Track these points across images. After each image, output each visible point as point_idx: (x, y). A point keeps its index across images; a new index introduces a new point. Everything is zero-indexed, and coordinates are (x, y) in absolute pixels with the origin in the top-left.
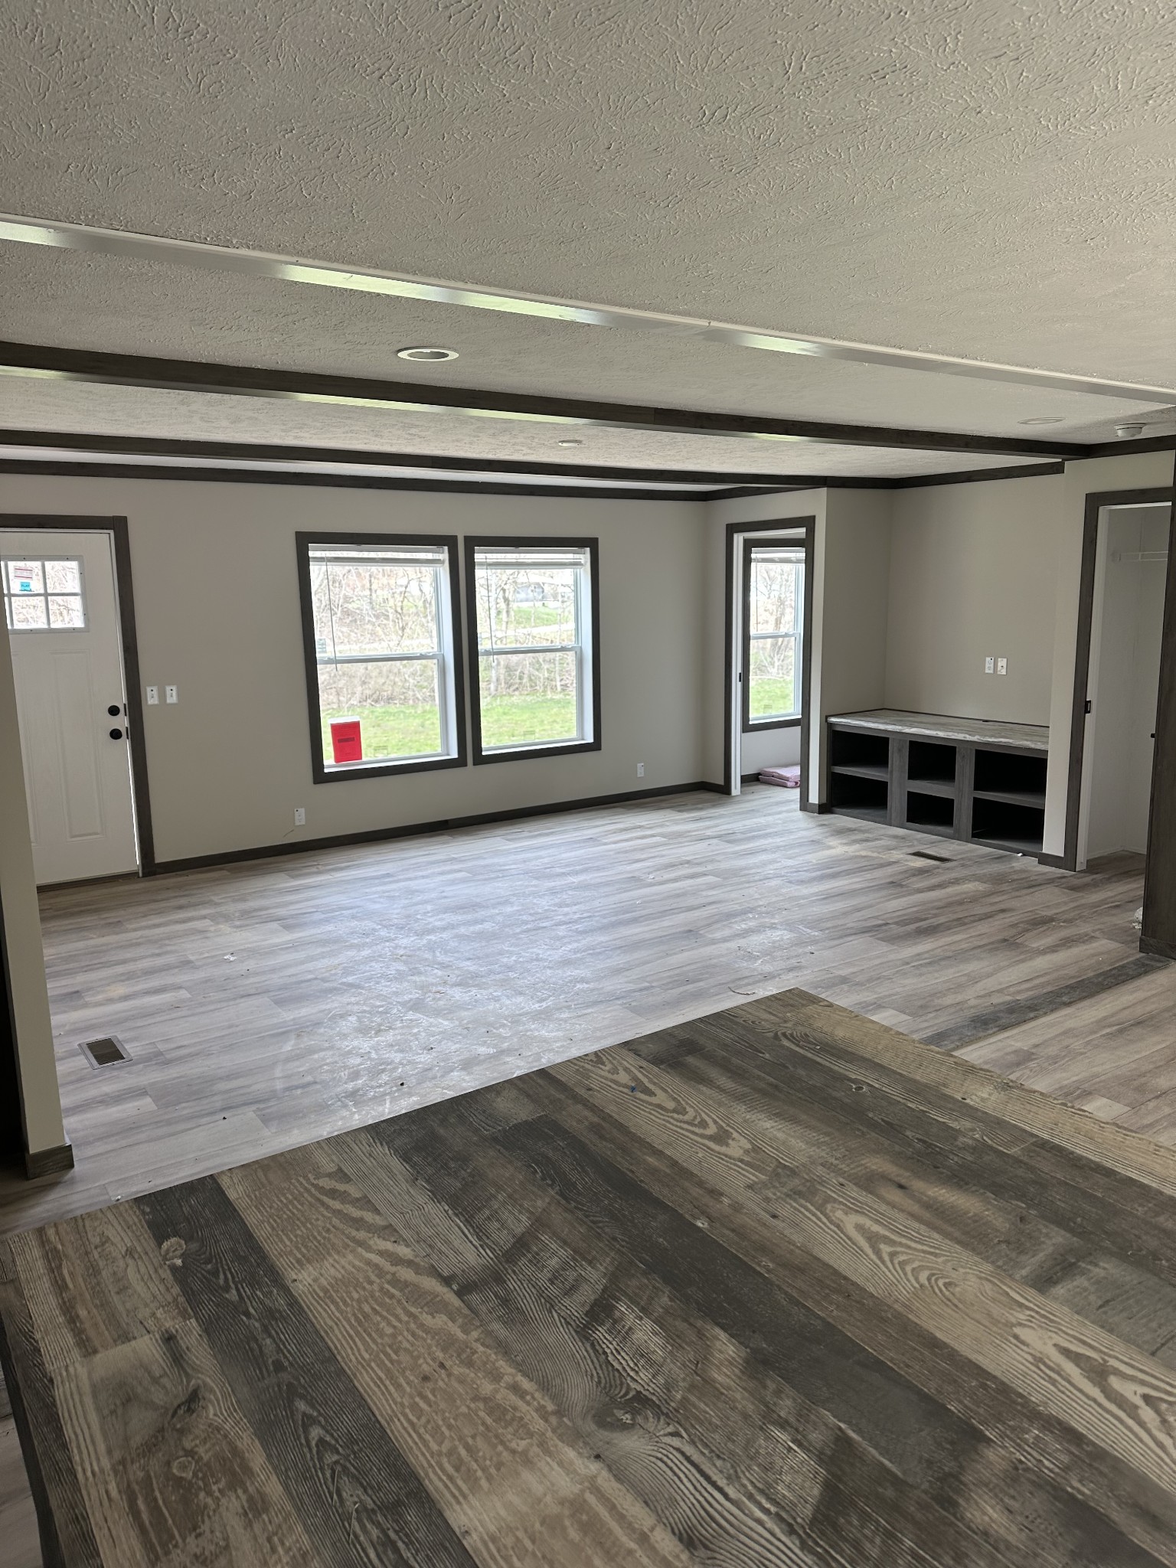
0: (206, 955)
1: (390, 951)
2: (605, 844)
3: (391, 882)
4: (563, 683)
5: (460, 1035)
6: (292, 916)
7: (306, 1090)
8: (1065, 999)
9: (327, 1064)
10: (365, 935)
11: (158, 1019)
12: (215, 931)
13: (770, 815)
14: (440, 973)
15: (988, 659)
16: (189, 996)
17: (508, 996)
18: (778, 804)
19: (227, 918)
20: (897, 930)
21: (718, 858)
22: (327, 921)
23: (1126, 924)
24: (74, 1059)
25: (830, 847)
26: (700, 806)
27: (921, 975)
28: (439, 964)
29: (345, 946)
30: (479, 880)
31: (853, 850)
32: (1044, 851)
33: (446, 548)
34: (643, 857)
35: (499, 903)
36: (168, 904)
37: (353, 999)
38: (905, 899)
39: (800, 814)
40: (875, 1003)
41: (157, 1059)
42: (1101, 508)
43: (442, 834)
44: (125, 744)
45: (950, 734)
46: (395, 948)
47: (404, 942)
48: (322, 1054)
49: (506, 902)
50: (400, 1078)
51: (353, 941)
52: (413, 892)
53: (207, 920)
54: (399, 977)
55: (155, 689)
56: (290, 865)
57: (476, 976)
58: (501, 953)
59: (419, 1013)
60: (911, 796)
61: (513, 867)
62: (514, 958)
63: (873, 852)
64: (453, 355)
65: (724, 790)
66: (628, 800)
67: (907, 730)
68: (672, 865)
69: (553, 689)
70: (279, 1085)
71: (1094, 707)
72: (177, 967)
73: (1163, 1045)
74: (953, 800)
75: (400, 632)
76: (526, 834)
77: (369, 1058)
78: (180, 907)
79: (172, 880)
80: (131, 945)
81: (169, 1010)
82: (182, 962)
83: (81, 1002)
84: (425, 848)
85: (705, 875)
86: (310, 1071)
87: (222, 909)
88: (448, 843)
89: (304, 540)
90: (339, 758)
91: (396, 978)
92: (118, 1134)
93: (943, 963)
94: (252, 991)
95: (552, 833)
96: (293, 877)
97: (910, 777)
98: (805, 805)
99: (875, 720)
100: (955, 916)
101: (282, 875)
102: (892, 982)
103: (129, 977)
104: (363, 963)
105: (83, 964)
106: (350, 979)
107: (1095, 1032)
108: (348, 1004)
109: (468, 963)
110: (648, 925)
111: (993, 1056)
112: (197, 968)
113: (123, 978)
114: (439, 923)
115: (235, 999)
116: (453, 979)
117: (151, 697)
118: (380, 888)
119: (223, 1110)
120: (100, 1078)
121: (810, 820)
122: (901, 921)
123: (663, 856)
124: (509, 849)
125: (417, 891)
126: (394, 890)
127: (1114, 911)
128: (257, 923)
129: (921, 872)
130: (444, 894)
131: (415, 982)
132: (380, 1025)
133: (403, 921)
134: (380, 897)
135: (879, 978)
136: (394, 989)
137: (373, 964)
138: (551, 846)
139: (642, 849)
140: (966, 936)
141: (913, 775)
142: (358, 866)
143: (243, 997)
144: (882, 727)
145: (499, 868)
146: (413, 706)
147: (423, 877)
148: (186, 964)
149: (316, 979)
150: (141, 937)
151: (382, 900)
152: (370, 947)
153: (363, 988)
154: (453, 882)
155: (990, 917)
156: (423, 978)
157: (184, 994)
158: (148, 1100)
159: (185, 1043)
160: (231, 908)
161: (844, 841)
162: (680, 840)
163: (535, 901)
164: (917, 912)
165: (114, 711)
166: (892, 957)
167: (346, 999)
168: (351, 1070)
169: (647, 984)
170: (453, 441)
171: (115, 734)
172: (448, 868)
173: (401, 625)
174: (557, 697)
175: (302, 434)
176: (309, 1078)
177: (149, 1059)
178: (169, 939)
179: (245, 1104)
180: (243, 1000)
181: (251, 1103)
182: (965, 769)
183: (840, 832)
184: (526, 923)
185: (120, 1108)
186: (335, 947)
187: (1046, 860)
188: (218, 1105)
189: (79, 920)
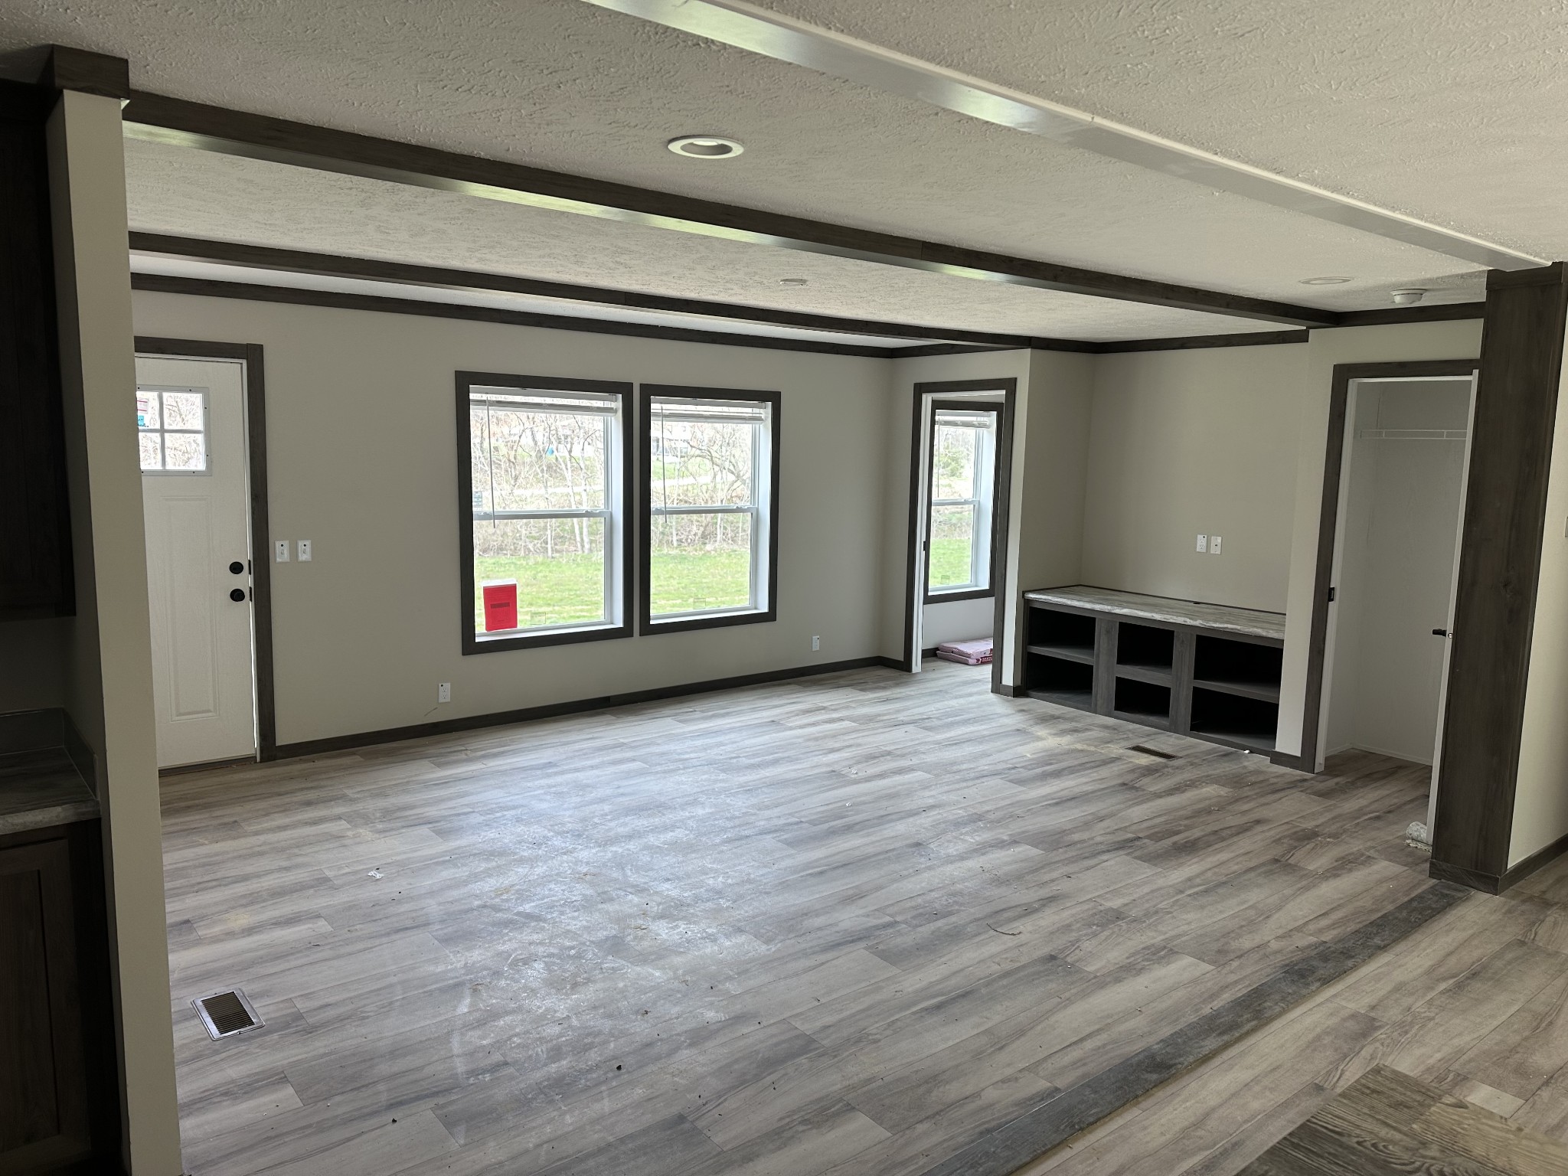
0: (347, 870)
1: (570, 867)
2: (791, 729)
3: (556, 774)
4: (679, 537)
5: (678, 992)
6: (444, 818)
7: (497, 1075)
8: (1377, 941)
9: (517, 1035)
10: (537, 844)
11: (293, 964)
12: (355, 836)
13: (961, 697)
14: (636, 899)
15: (1200, 537)
16: (330, 929)
17: (725, 935)
18: (965, 683)
19: (366, 819)
20: (1152, 846)
21: (922, 748)
22: (487, 825)
23: (1398, 841)
24: (187, 1024)
25: (1039, 739)
26: (882, 684)
27: (1202, 907)
28: (633, 886)
29: (515, 860)
30: (657, 773)
31: (1065, 742)
32: (1277, 749)
33: (620, 396)
34: (837, 745)
35: (687, 804)
36: (295, 799)
37: (535, 937)
38: (1145, 806)
39: (992, 696)
40: (1165, 947)
41: (297, 1025)
42: (1351, 381)
43: (603, 713)
44: (248, 607)
45: (1168, 617)
46: (576, 864)
47: (584, 854)
48: (508, 1019)
49: (695, 802)
50: (615, 1058)
51: (522, 853)
52: (582, 787)
53: (343, 822)
54: (587, 905)
55: (286, 543)
56: (432, 751)
57: (681, 904)
58: (704, 872)
59: (621, 958)
60: (1120, 682)
61: (692, 755)
62: (720, 879)
63: (1088, 745)
64: (737, 150)
65: (905, 666)
66: (803, 675)
67: (1118, 611)
68: (871, 758)
69: (670, 543)
70: (461, 1066)
71: (1337, 595)
72: (312, 887)
73: (1516, 1008)
74: (1169, 690)
75: (512, 482)
76: (698, 715)
77: (570, 1026)
78: (309, 804)
79: (297, 767)
80: (252, 855)
81: (306, 949)
82: (318, 879)
83: (192, 937)
84: (588, 731)
85: (913, 770)
86: (498, 1045)
87: (359, 806)
88: (614, 724)
89: (465, 381)
90: (491, 626)
91: (584, 907)
92: (251, 1147)
93: (1221, 891)
94: (409, 923)
95: (727, 714)
96: (439, 765)
97: (1119, 662)
98: (997, 687)
99: (1078, 598)
100: (1210, 829)
101: (425, 762)
102: (1174, 917)
103: (252, 900)
104: (539, 885)
105: (193, 881)
106: (528, 907)
107: (1432, 988)
108: (530, 944)
109: (667, 885)
110: (868, 835)
111: (1329, 1022)
112: (336, 888)
113: (244, 901)
114: (622, 829)
115: (388, 934)
116: (655, 909)
117: (280, 553)
118: (544, 782)
119: (392, 1106)
120: (224, 1055)
121: (1007, 704)
122: (1153, 834)
123: (859, 745)
124: (684, 733)
125: (588, 786)
126: (561, 784)
127: (1378, 824)
128: (403, 827)
129: (1149, 771)
130: (621, 791)
131: (607, 912)
132: (575, 975)
133: (579, 826)
134: (545, 793)
135: (1156, 912)
136: (584, 923)
137: (552, 886)
138: (732, 730)
139: (834, 736)
140: (1233, 855)
141: (1123, 658)
142: (514, 752)
143: (398, 931)
144: (1088, 606)
145: (677, 757)
146: (524, 557)
147: (592, 767)
148: (322, 883)
149: (485, 906)
150: (264, 843)
151: (548, 797)
152: (545, 862)
153: (545, 921)
154: (628, 775)
155: (1246, 830)
156: (617, 907)
157: (323, 926)
158: (290, 1090)
159: (331, 1000)
160: (372, 805)
161: (1053, 731)
162: (872, 725)
163: (728, 801)
164: (1166, 822)
165: (236, 568)
166: (1161, 882)
167: (527, 936)
168: (549, 1045)
169: (888, 919)
170: (662, 274)
171: (237, 595)
172: (618, 756)
173: (514, 474)
174: (674, 552)
175: (488, 256)
176: (497, 1057)
177: (287, 1026)
178: (298, 847)
179: (418, 1098)
180: (398, 936)
181: (427, 1096)
182: (1184, 656)
183: (1045, 719)
184: (725, 830)
185: (252, 1103)
186: (502, 861)
187: (1279, 759)
188: (384, 1098)
189: (188, 819)
